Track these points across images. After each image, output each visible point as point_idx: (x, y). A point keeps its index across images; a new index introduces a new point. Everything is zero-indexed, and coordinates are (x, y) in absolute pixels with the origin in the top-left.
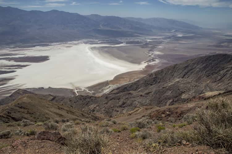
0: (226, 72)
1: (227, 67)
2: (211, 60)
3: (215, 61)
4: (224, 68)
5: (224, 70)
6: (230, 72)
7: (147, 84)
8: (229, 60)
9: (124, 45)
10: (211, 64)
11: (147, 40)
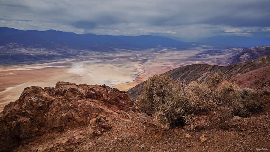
0: (202, 79)
1: (202, 75)
2: (189, 69)
3: (192, 70)
4: (201, 76)
5: (200, 77)
6: (206, 79)
7: (135, 94)
8: (204, 69)
9: (117, 60)
10: (190, 73)
11: (137, 55)
